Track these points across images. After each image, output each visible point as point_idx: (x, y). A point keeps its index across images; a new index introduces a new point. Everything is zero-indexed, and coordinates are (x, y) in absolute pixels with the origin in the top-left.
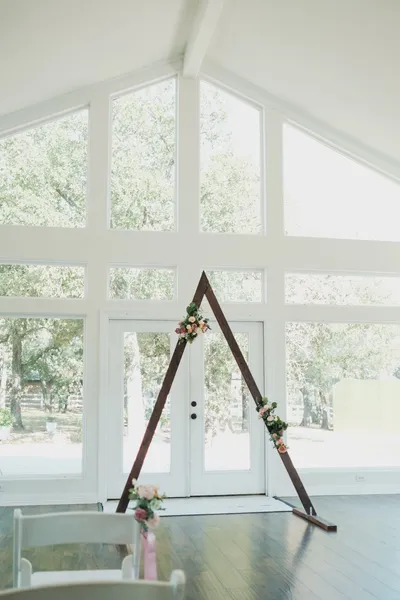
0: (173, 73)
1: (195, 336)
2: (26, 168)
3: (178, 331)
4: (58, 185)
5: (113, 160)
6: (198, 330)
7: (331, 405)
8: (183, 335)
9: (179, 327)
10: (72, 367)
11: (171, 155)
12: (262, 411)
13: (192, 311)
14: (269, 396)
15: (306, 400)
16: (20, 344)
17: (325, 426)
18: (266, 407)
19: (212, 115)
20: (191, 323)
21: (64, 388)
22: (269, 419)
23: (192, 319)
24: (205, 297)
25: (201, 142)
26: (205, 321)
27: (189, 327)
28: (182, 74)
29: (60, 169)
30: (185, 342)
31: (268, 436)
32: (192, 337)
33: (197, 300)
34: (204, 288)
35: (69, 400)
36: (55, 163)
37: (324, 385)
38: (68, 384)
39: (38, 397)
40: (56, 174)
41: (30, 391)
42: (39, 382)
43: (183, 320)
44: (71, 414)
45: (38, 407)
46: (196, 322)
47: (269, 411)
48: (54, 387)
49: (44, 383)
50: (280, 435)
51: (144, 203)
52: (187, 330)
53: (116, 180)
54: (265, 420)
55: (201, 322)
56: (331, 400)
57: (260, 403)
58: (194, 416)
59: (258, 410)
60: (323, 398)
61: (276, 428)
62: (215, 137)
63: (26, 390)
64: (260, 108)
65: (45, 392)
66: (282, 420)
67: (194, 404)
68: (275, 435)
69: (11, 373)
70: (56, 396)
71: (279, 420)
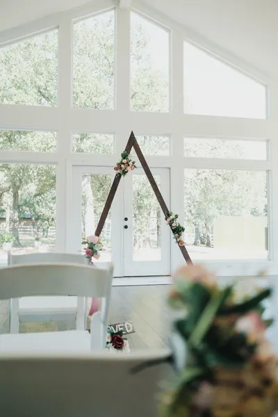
0: (113, 6)
1: (127, 172)
2: (18, 76)
3: (116, 169)
4: (39, 88)
5: (74, 71)
6: (129, 168)
7: (212, 233)
8: (119, 171)
9: (116, 166)
10: (51, 208)
11: (111, 69)
12: (169, 220)
13: (125, 156)
14: (173, 210)
15: (197, 230)
16: (17, 192)
17: (208, 245)
18: (171, 217)
19: (138, 42)
20: (124, 164)
21: (46, 222)
22: (173, 225)
23: (125, 161)
24: (133, 148)
25: (131, 60)
26: (133, 163)
27: (122, 166)
28: (118, 6)
29: (40, 77)
30: (120, 176)
31: (173, 235)
32: (125, 173)
33: (128, 150)
34: (132, 142)
35: (49, 230)
36: (37, 73)
37: (208, 219)
38: (48, 220)
39: (30, 228)
40: (38, 80)
41: (25, 225)
42: (30, 219)
43: (119, 162)
44: (51, 238)
45: (30, 235)
46: (127, 163)
47: (173, 220)
48: (39, 221)
49: (33, 219)
50: (180, 235)
51: (95, 100)
52: (121, 168)
53: (76, 84)
54: (171, 225)
55: (130, 163)
56: (212, 228)
57: (168, 215)
58: (126, 227)
59: (166, 219)
60: (207, 228)
61: (178, 231)
62: (140, 58)
63: (22, 224)
64: (169, 31)
65: (34, 225)
66: (181, 225)
67: (126, 219)
68: (177, 235)
69: (12, 212)
70: (41, 227)
71: (179, 225)
